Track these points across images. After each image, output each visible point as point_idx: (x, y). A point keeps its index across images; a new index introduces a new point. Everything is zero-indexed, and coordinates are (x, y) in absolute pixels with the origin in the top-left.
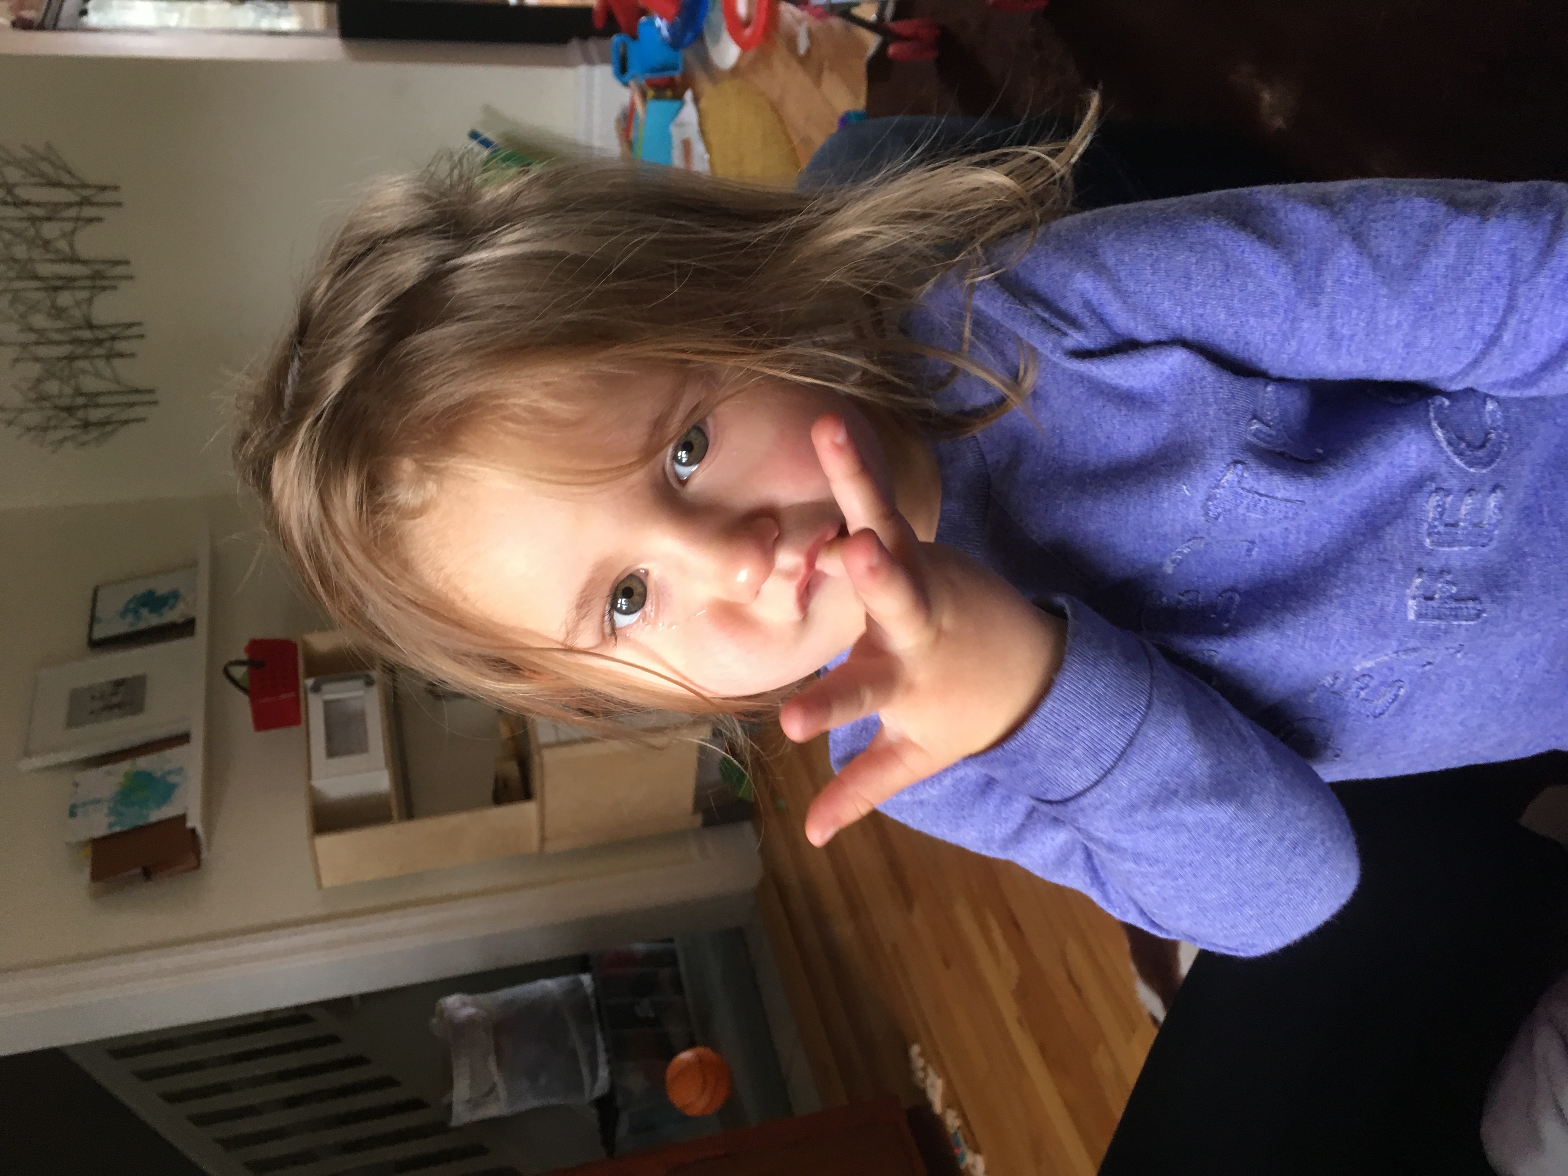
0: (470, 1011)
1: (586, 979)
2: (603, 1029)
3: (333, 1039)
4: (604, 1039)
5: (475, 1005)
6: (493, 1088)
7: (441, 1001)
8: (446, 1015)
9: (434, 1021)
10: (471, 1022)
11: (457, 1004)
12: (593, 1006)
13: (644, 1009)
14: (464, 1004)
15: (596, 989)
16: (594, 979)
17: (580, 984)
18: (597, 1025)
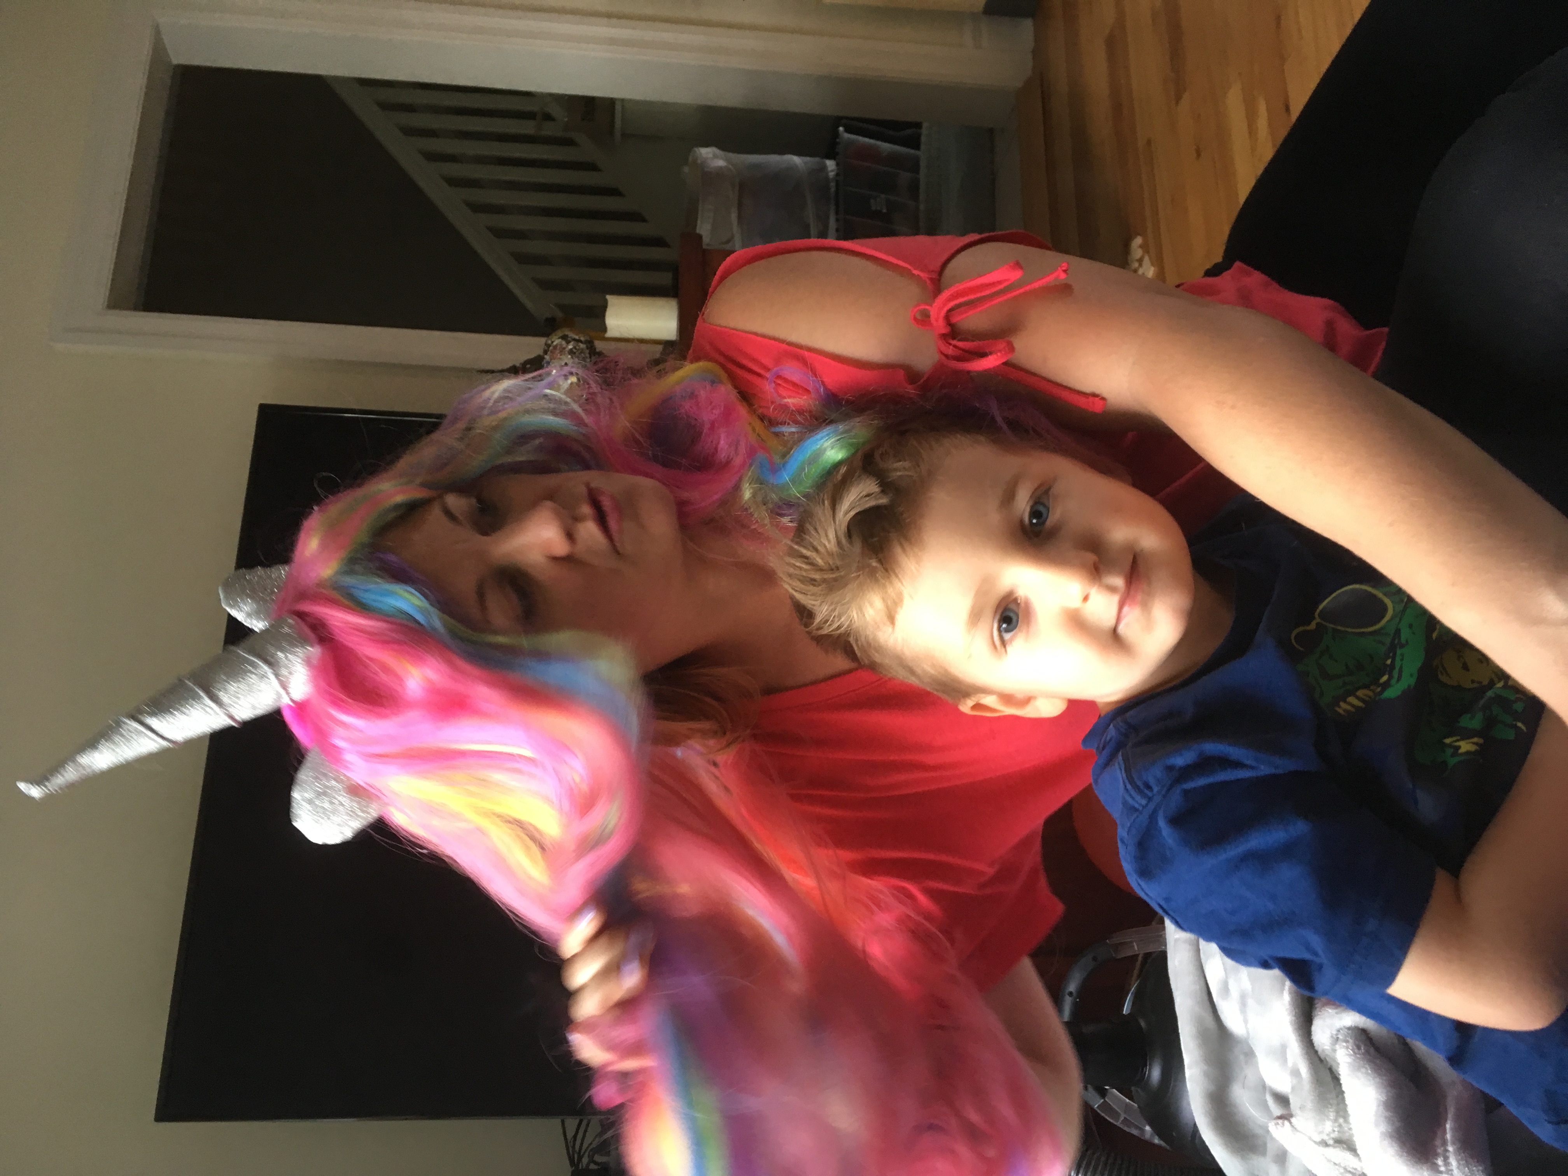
0: (721, 163)
1: (831, 164)
2: (837, 213)
3: (592, 167)
4: (837, 220)
5: (727, 160)
6: (733, 237)
7: (696, 149)
8: (699, 161)
9: (686, 169)
10: (719, 174)
11: (711, 156)
12: (833, 190)
13: (879, 203)
14: (715, 156)
15: (837, 175)
16: (838, 164)
17: (824, 168)
18: (832, 208)
